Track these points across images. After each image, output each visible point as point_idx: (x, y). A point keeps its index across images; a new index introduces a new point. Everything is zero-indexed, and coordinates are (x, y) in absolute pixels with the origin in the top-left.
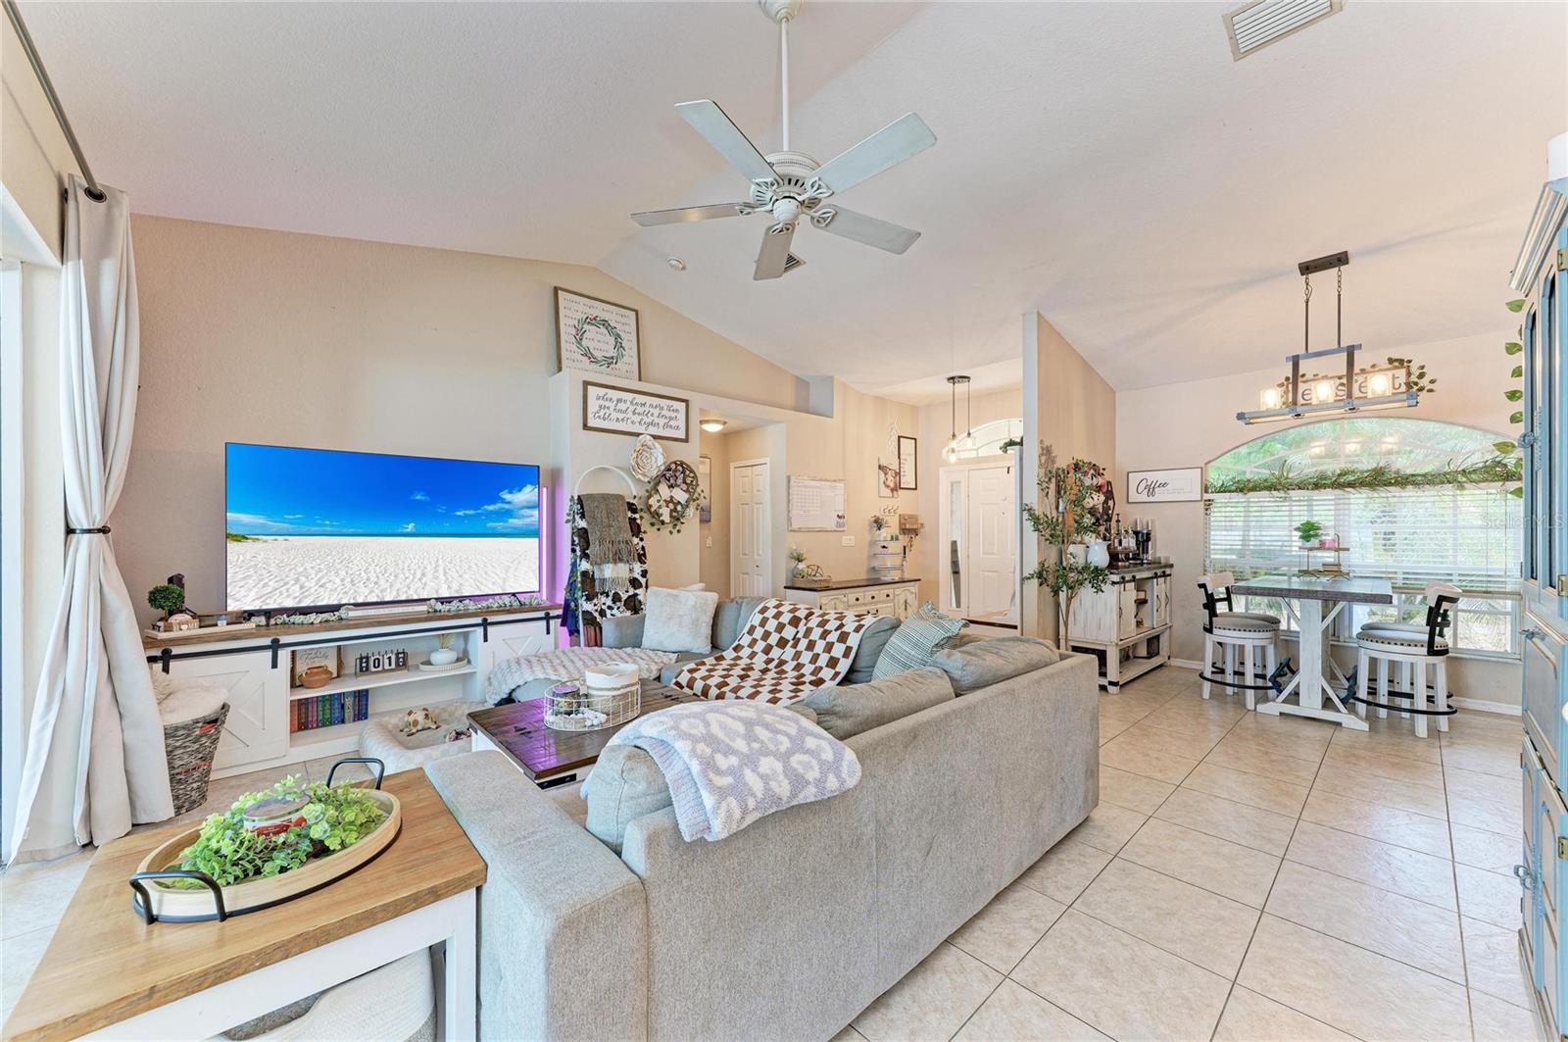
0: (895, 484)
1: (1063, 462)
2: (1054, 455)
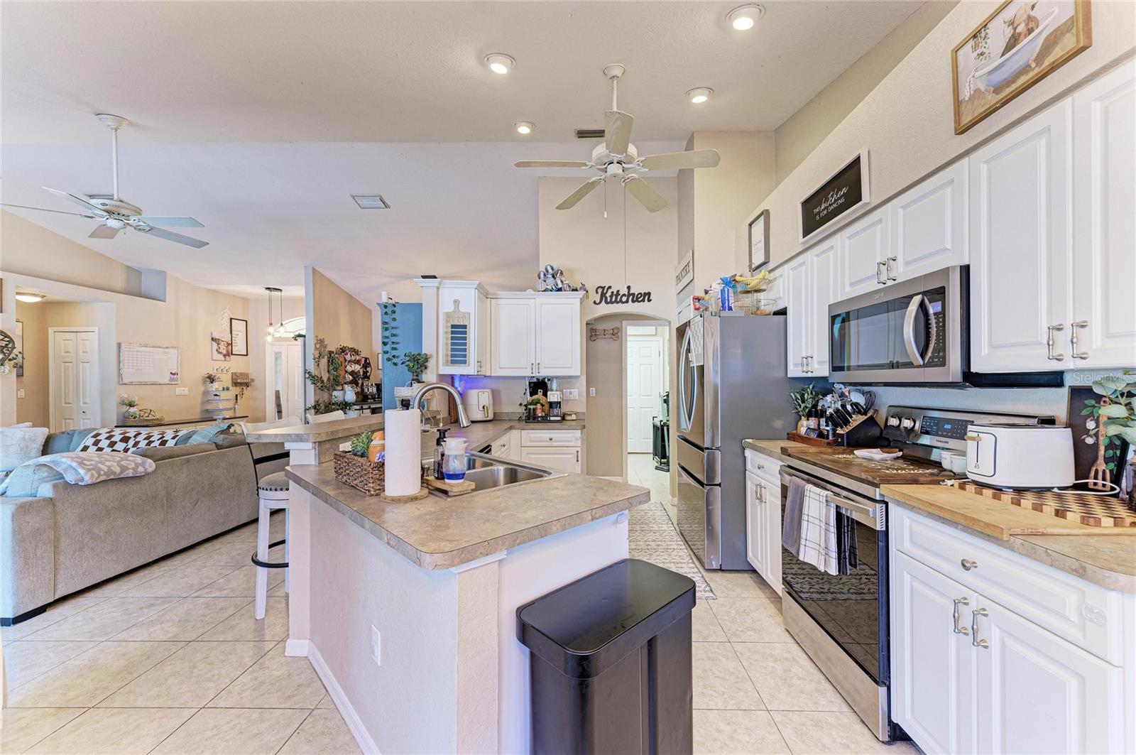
0: (228, 351)
1: (333, 347)
2: (326, 343)
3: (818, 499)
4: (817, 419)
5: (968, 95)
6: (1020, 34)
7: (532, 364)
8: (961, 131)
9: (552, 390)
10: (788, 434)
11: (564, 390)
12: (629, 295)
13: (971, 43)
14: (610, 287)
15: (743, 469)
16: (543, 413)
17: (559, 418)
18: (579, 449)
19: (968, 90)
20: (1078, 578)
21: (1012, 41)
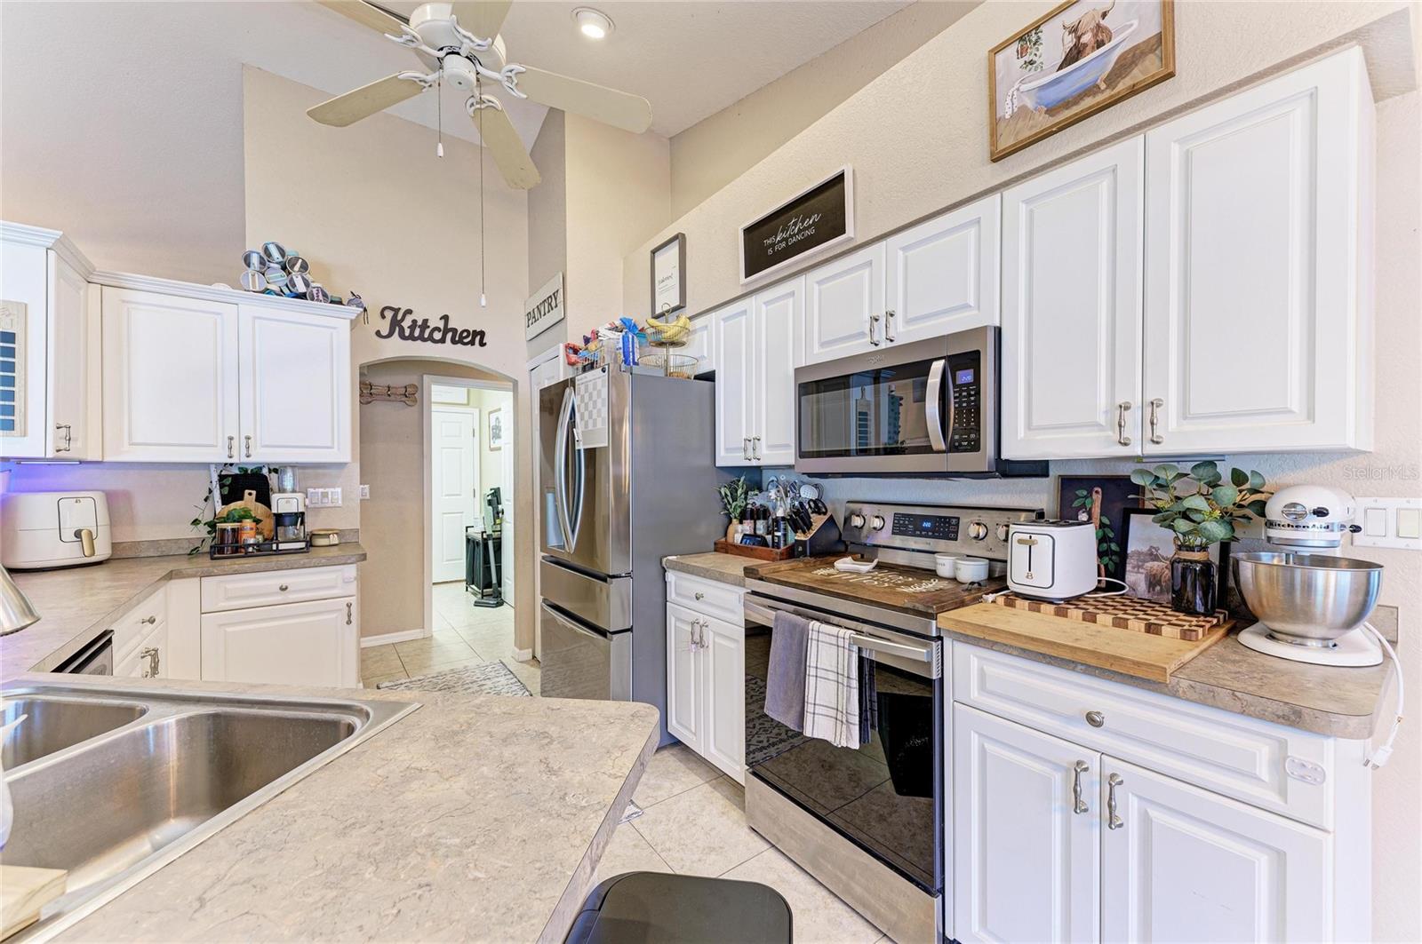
3: (835, 642)
4: (752, 521)
5: (1010, 112)
6: (1085, 45)
7: (231, 439)
8: (996, 158)
9: (281, 490)
10: (715, 544)
11: (311, 490)
12: (446, 330)
13: (1016, 46)
14: (409, 312)
15: (660, 600)
16: (260, 538)
17: (302, 545)
18: (353, 600)
19: (1010, 105)
20: (1290, 728)
21: (1075, 52)
